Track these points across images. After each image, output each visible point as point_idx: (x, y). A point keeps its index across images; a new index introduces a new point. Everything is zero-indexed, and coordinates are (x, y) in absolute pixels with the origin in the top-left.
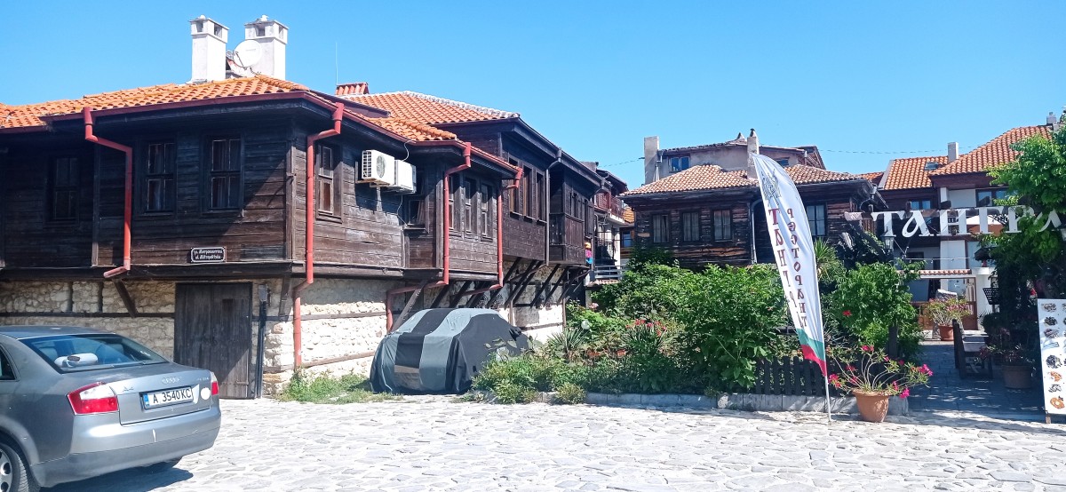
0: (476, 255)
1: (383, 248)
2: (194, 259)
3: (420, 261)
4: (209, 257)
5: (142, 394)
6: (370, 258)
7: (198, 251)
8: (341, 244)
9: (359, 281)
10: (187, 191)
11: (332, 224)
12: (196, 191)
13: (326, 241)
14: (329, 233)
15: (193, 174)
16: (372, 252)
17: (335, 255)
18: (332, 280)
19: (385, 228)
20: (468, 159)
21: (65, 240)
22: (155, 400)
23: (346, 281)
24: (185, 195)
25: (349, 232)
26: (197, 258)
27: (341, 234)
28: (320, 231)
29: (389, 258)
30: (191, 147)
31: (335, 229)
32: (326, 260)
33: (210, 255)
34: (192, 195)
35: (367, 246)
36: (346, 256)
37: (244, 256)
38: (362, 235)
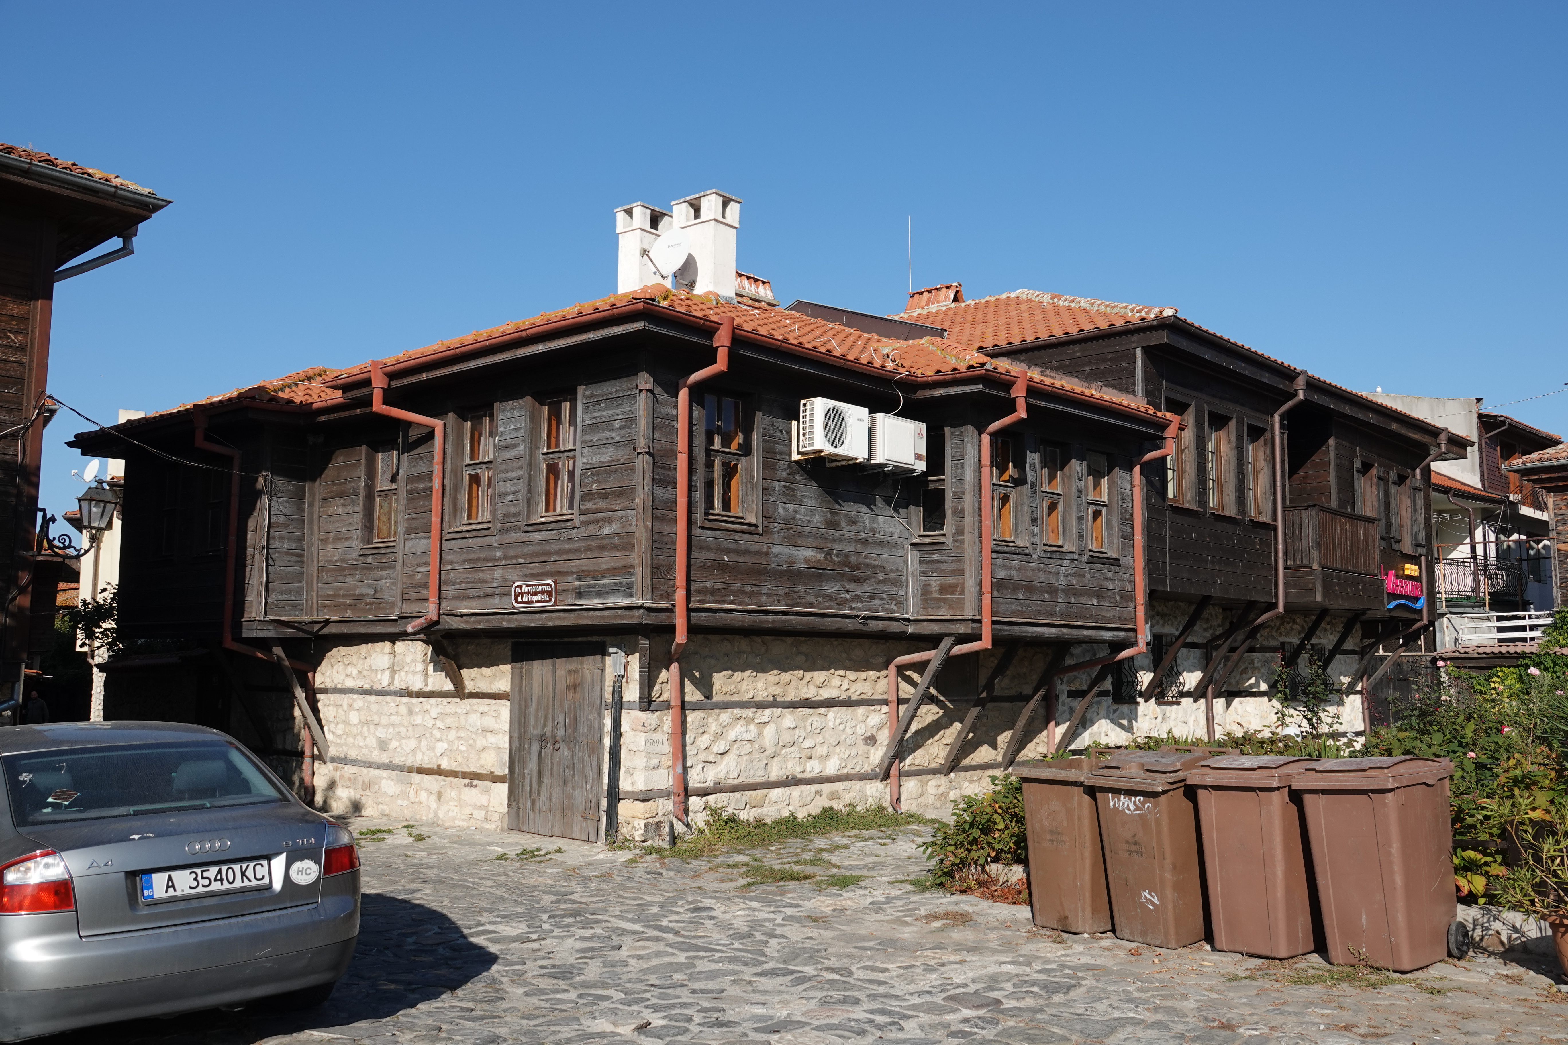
0: (1071, 591)
1: (859, 580)
2: (516, 602)
3: (939, 602)
4: (535, 598)
5: (132, 875)
6: (827, 597)
7: (520, 587)
8: (760, 573)
9: (822, 641)
10: (509, 487)
11: (737, 536)
12: (520, 487)
13: (723, 567)
14: (729, 552)
15: (518, 458)
16: (832, 587)
17: (743, 592)
18: (758, 639)
19: (864, 542)
20: (1021, 404)
21: (382, 573)
22: (170, 885)
23: (790, 640)
24: (506, 494)
25: (776, 549)
26: (519, 599)
27: (759, 554)
28: (709, 549)
29: (874, 598)
30: (516, 413)
31: (744, 546)
32: (724, 602)
33: (535, 593)
34: (515, 492)
35: (820, 575)
36: (768, 595)
37: (580, 594)
38: (806, 555)
